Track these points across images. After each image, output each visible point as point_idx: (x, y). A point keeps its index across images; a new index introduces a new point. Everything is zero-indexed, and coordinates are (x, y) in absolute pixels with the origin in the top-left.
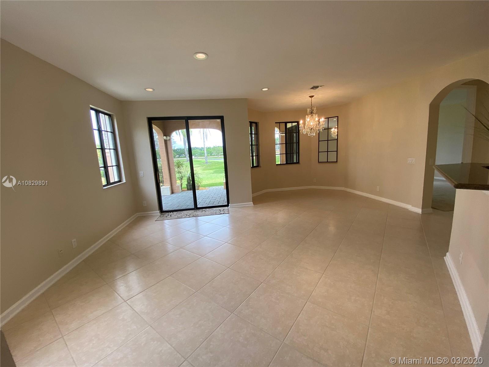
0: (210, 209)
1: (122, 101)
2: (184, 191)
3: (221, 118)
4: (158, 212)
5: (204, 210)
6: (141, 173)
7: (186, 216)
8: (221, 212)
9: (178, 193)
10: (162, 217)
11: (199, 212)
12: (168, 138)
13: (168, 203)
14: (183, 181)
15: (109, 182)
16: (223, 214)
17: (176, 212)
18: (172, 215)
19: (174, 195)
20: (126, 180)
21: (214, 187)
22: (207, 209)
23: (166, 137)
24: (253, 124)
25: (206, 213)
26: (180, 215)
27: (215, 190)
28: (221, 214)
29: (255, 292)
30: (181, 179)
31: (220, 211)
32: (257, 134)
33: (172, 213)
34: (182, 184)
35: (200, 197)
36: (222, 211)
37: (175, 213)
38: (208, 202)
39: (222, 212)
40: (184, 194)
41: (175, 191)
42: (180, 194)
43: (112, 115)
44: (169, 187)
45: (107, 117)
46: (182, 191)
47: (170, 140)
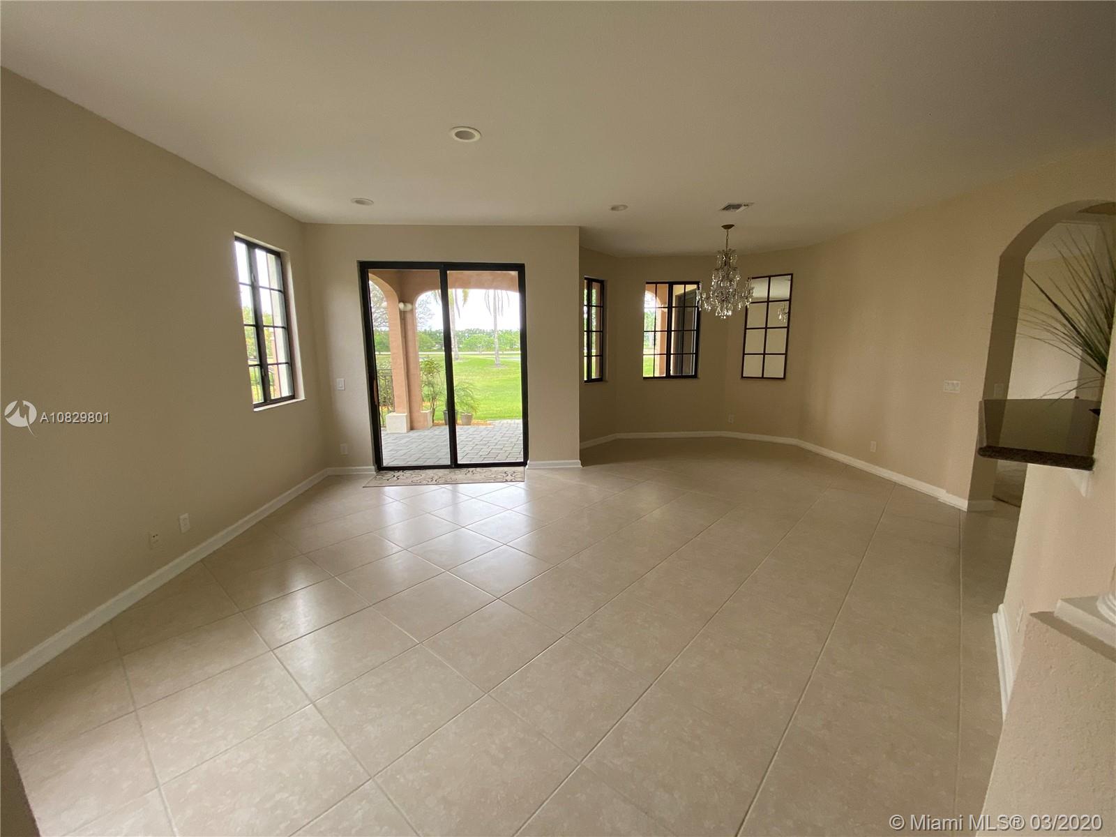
0: (485, 469)
1: (305, 223)
2: (438, 425)
3: (520, 268)
4: (372, 468)
5: (471, 469)
6: (340, 383)
7: (430, 480)
8: (507, 478)
9: (424, 428)
10: (380, 479)
11: (459, 474)
12: (409, 307)
13: (397, 451)
14: (437, 403)
15: (268, 398)
16: (511, 481)
17: (411, 472)
18: (401, 477)
19: (414, 434)
20: (306, 397)
21: (505, 421)
22: (478, 469)
23: (405, 305)
24: (594, 283)
25: (475, 478)
26: (417, 479)
27: (506, 427)
28: (507, 481)
29: (543, 655)
30: (434, 399)
31: (504, 475)
32: (602, 307)
33: (401, 473)
34: (434, 410)
35: (471, 441)
36: (509, 475)
37: (408, 473)
38: (484, 452)
39: (509, 478)
40: (437, 432)
41: (416, 425)
42: (427, 433)
43: (282, 252)
44: (406, 414)
45: (272, 257)
46: (433, 426)
47: (412, 311)
